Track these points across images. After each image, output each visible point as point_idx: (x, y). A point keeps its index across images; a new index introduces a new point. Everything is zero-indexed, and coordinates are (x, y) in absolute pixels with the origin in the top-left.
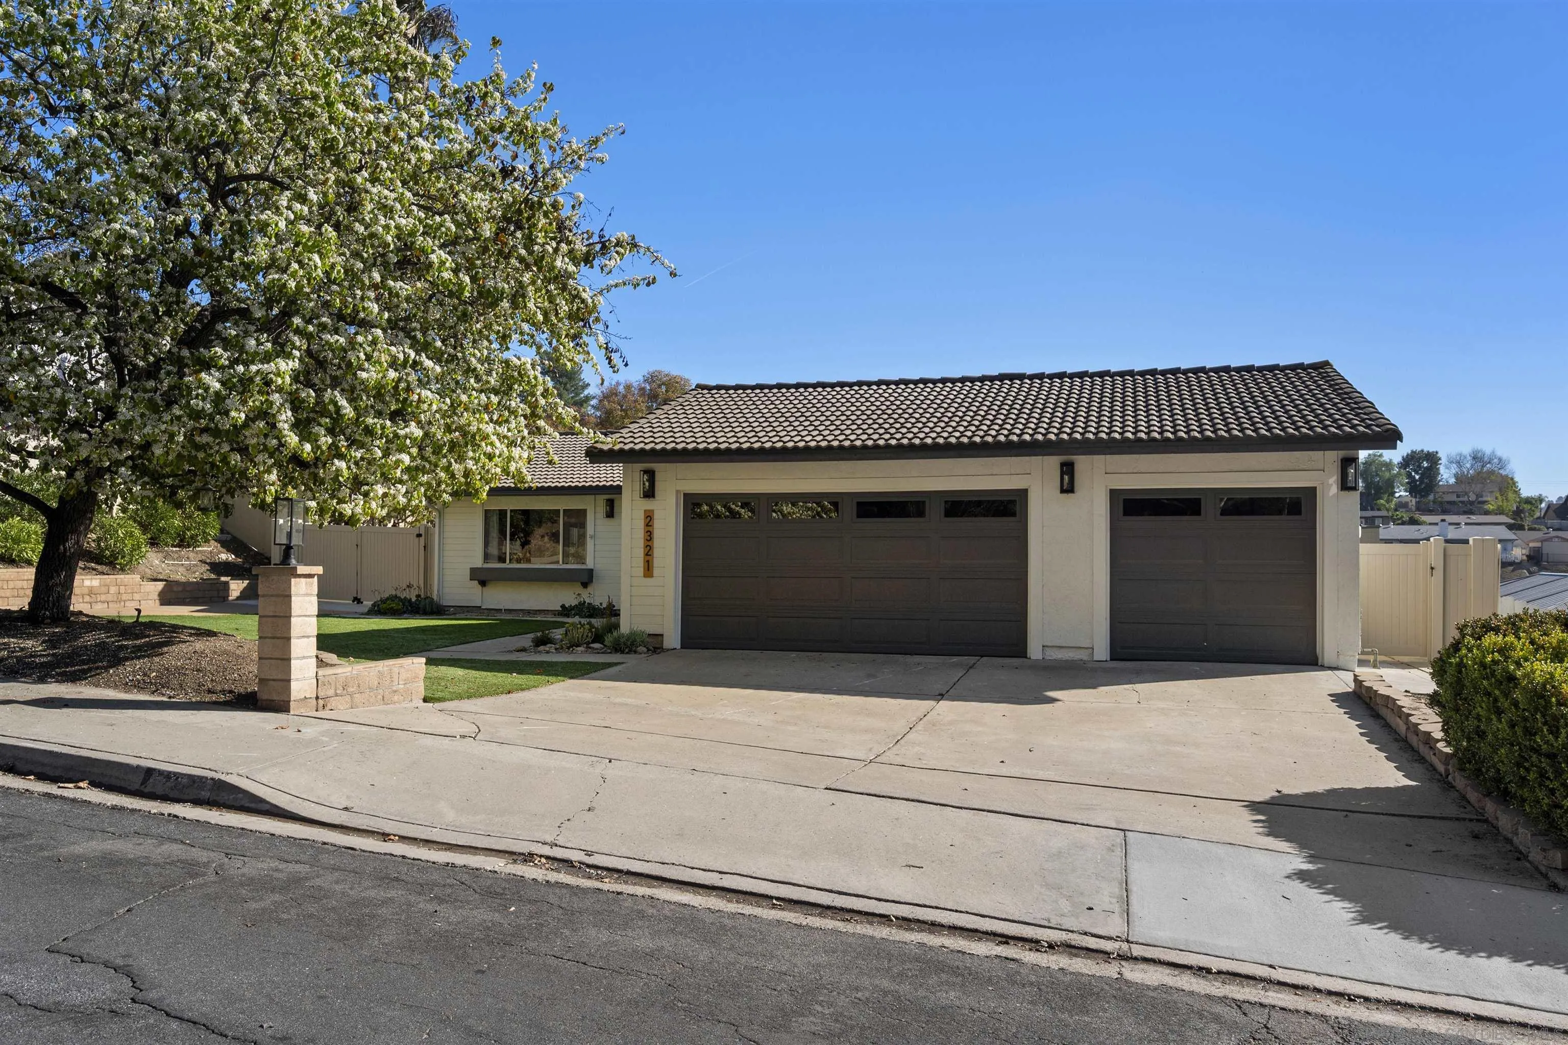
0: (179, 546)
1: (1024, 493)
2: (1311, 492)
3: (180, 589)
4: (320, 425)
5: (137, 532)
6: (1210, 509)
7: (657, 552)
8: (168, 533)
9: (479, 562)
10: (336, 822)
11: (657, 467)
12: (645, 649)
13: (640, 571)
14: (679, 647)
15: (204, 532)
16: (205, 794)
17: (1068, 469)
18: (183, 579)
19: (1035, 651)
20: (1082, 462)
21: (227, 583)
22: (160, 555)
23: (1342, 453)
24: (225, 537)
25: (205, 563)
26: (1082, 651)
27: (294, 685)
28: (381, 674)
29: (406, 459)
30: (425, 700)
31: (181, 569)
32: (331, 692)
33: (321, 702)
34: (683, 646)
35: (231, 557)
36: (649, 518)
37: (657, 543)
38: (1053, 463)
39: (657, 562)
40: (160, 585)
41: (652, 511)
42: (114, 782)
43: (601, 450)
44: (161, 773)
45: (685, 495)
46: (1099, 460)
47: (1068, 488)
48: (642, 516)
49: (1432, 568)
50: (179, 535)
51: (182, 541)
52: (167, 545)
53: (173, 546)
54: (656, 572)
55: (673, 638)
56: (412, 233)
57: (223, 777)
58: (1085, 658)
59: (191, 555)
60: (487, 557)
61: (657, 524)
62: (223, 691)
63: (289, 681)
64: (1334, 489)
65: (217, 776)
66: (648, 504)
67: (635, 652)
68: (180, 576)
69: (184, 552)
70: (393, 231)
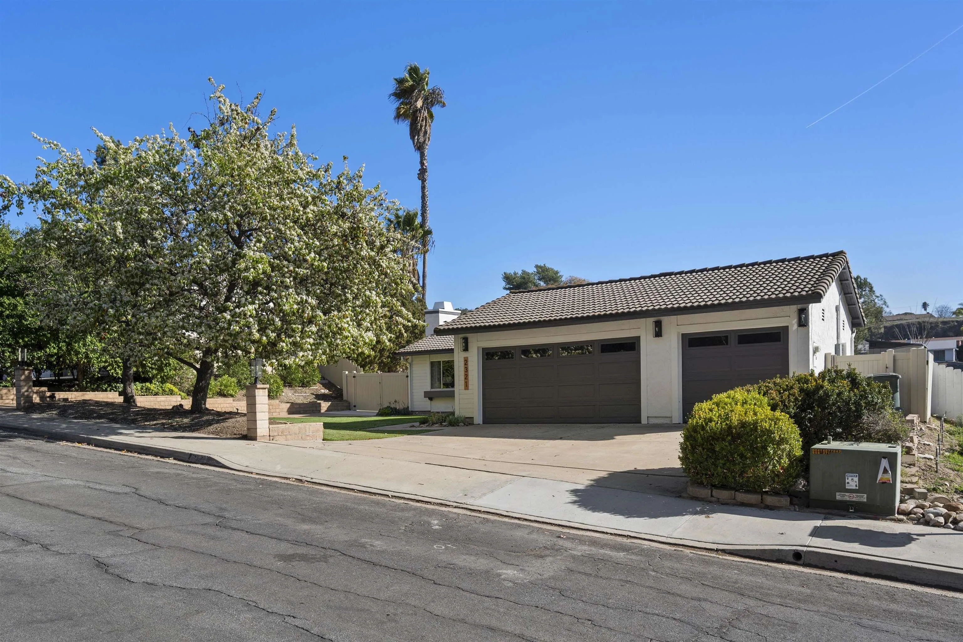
0: (302, 386)
1: (638, 338)
2: (786, 328)
3: (298, 406)
4: (269, 329)
5: (279, 380)
6: (733, 341)
7: (470, 377)
8: (296, 380)
9: (428, 389)
10: (240, 469)
11: (469, 335)
12: (463, 424)
13: (463, 387)
14: (482, 423)
15: (313, 380)
16: (205, 461)
17: (658, 324)
18: (301, 402)
19: (644, 421)
20: (665, 320)
21: (320, 403)
22: (292, 391)
23: (800, 306)
24: (324, 382)
25: (313, 394)
26: (667, 419)
27: (258, 430)
28: (300, 428)
29: (312, 341)
30: (323, 440)
31: (301, 398)
32: (276, 434)
33: (271, 438)
34: (483, 423)
35: (327, 391)
36: (466, 361)
37: (470, 373)
38: (650, 321)
39: (470, 383)
40: (288, 405)
41: (467, 358)
42: (181, 458)
43: (440, 329)
44: (194, 455)
45: (483, 348)
46: (673, 318)
47: (658, 334)
48: (463, 360)
49: (887, 368)
50: (301, 381)
51: (303, 384)
52: (296, 386)
53: (299, 387)
54: (470, 387)
55: (478, 419)
56: (301, 249)
57: (211, 456)
58: (669, 422)
59: (307, 391)
60: (432, 387)
61: (470, 364)
62: (239, 434)
63: (256, 429)
64: (795, 326)
65: (209, 456)
66: (465, 354)
67: (458, 426)
68: (300, 400)
69: (304, 389)
70: (293, 249)
